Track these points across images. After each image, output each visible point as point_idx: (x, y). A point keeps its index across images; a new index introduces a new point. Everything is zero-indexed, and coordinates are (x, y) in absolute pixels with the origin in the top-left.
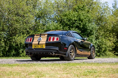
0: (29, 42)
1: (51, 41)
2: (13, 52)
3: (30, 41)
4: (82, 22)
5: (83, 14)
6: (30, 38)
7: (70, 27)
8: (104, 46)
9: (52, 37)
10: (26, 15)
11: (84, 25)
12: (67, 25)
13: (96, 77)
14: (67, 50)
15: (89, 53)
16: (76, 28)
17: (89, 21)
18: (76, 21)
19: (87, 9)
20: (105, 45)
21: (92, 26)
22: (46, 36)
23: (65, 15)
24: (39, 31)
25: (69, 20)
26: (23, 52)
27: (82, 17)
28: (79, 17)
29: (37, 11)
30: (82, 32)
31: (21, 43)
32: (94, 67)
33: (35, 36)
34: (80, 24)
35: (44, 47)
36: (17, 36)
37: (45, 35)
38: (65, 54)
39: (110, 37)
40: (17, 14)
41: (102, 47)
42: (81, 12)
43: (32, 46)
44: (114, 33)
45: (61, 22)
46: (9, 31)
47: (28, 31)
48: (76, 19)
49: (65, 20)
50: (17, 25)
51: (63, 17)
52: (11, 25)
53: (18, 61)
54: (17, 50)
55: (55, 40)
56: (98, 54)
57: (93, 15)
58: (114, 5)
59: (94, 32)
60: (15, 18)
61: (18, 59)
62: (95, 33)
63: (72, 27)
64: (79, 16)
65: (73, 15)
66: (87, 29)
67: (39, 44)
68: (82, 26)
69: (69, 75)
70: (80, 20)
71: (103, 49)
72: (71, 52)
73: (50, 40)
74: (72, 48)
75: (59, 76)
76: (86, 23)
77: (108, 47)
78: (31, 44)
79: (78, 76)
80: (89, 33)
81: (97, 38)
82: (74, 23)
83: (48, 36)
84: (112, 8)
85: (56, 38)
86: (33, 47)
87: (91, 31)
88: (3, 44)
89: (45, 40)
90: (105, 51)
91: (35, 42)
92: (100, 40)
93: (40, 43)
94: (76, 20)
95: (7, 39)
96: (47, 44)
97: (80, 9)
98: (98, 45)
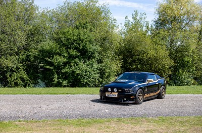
4: (82, 42)
5: (85, 34)
7: (68, 47)
8: (108, 70)
11: (84, 47)
12: (64, 45)
16: (74, 49)
18: (75, 41)
19: (89, 27)
21: (95, 47)
23: (64, 33)
24: (31, 52)
25: (67, 40)
26: (10, 76)
27: (82, 38)
28: (78, 37)
30: (82, 54)
39: (116, 60)
41: (106, 72)
42: (81, 31)
44: (121, 56)
45: (58, 41)
49: (62, 39)
51: (61, 36)
57: (96, 34)
59: (97, 54)
62: (98, 56)
63: (70, 49)
64: (79, 34)
65: (72, 33)
66: (87, 51)
68: (81, 48)
70: (80, 39)
71: (107, 74)
76: (86, 44)
80: (90, 55)
82: (73, 44)
87: (93, 53)
90: (109, 76)
92: (103, 65)
97: (81, 26)
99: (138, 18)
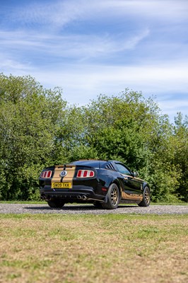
0: (46, 177)
1: (82, 176)
2: (19, 192)
3: (49, 176)
4: (128, 145)
5: (130, 134)
6: (48, 172)
7: (110, 153)
8: (162, 185)
9: (83, 171)
10: (40, 134)
11: (131, 151)
12: (104, 150)
13: (160, 240)
14: (107, 192)
15: (140, 197)
16: (119, 155)
17: (140, 145)
18: (118, 143)
19: (136, 126)
20: (164, 183)
21: (144, 152)
22: (74, 168)
23: (103, 135)
24: (60, 159)
25: (109, 143)
26: (34, 192)
27: (129, 139)
28: (123, 138)
29: (58, 127)
30: (127, 162)
31: (31, 179)
32: (152, 223)
33: (56, 169)
34: (124, 148)
35: (71, 187)
36: (25, 165)
37: (71, 167)
38: (104, 199)
39: (172, 170)
40: (27, 132)
41: (160, 187)
42: (126, 131)
43: (51, 184)
44: (178, 165)
45: (95, 144)
46: (13, 159)
47: (43, 159)
48: (118, 140)
49: (102, 143)
50: (26, 149)
51: (99, 138)
52: (17, 150)
53: (27, 208)
54: (24, 189)
55: (88, 176)
56: (153, 197)
57: (146, 135)
58: (177, 119)
59: (147, 162)
60: (23, 138)
61: (28, 205)
62: (149, 164)
63: (113, 154)
65: (115, 135)
66: (135, 158)
67: (61, 181)
68: (127, 152)
69: (114, 236)
70: (125, 142)
71: (161, 190)
72: (112, 196)
73: (79, 175)
74: (114, 189)
75: (99, 239)
76: (134, 148)
77: (169, 187)
78: (49, 182)
79: (129, 239)
80: (139, 163)
81: (152, 172)
82: (116, 147)
83: (76, 170)
84: (175, 125)
85: (89, 172)
86: (52, 187)
87: (143, 160)
88: (4, 179)
89: (72, 175)
91: (56, 178)
92: (156, 176)
93: (64, 179)
94: (120, 143)
95: (10, 171)
96: (75, 182)
98: (153, 183)
99: (182, 122)
